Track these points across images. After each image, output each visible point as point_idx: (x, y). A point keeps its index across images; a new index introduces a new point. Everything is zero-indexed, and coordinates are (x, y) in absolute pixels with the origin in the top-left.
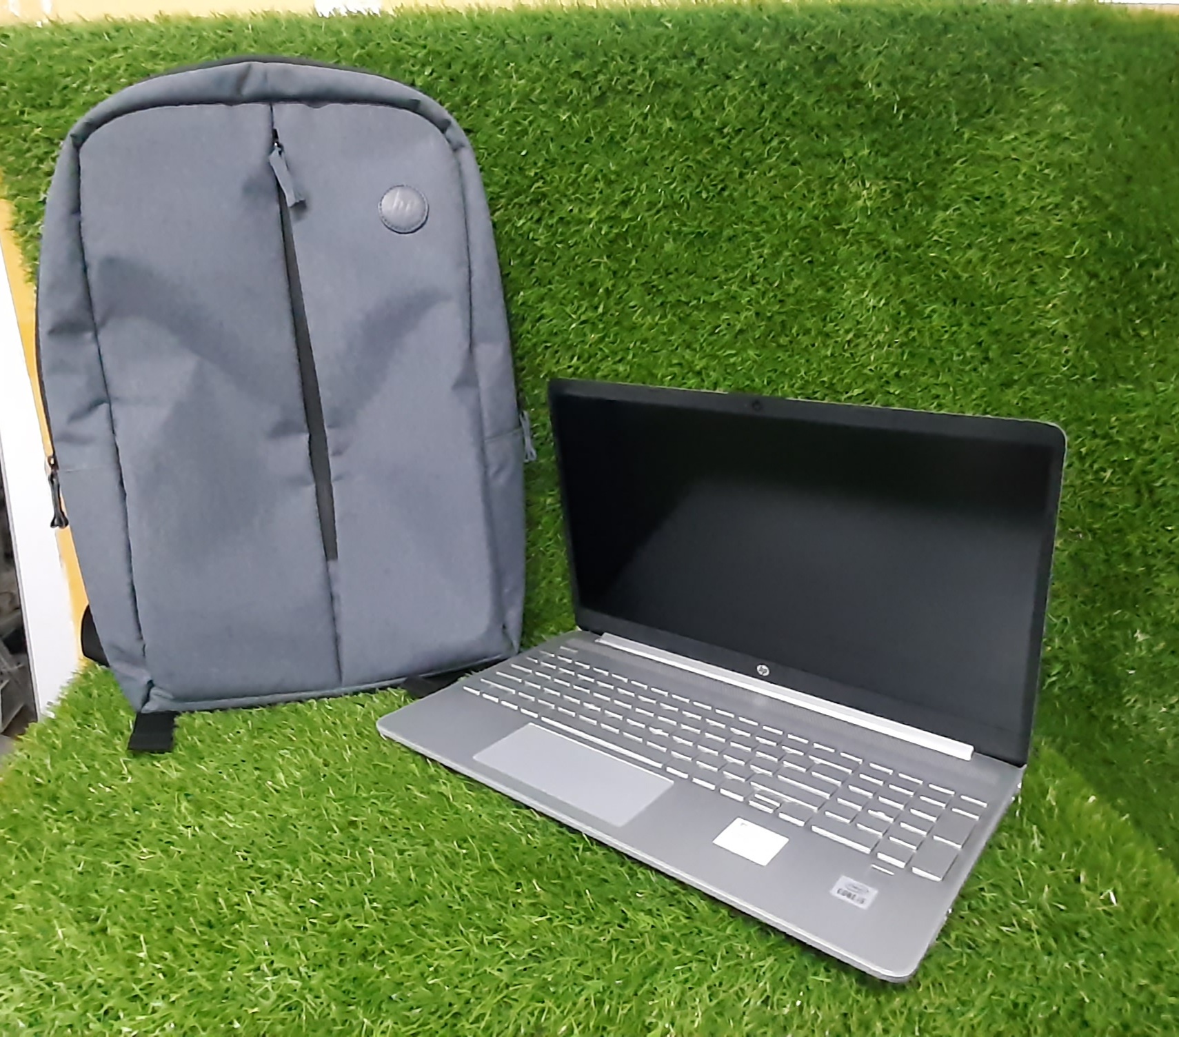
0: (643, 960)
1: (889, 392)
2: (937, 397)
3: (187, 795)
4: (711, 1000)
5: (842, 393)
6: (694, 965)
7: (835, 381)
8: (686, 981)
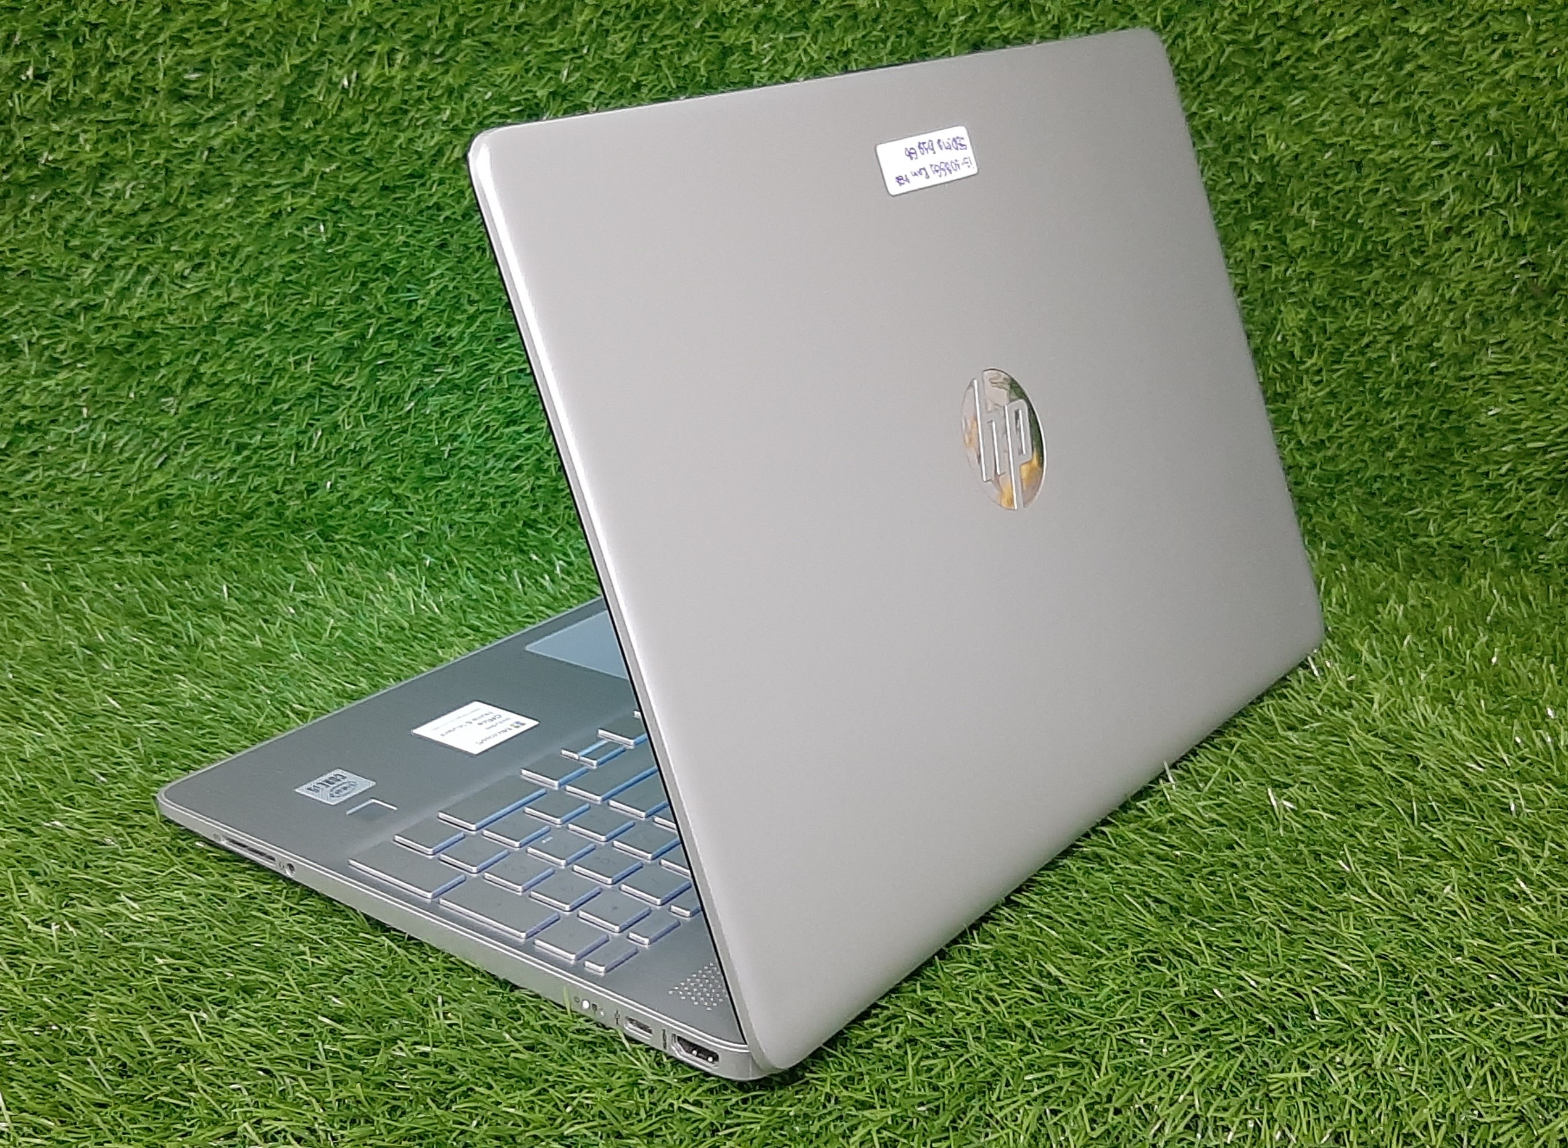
0: (964, 1071)
1: (1406, 31)
2: (1503, 37)
3: (34, 874)
4: (1093, 1129)
5: (1313, 38)
6: (1061, 1071)
7: (1298, 12)
8: (1046, 1097)
